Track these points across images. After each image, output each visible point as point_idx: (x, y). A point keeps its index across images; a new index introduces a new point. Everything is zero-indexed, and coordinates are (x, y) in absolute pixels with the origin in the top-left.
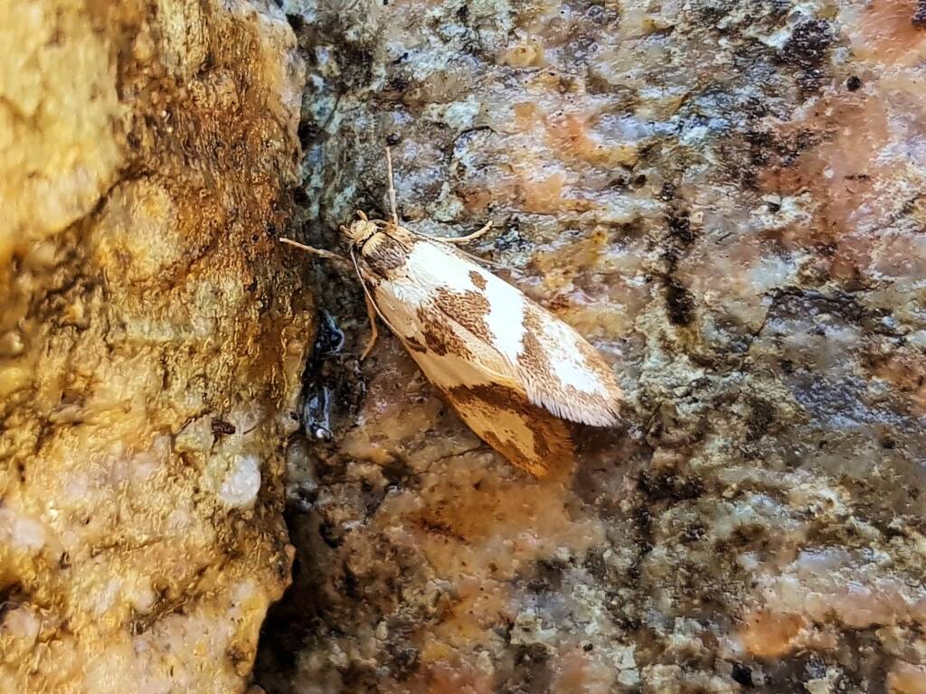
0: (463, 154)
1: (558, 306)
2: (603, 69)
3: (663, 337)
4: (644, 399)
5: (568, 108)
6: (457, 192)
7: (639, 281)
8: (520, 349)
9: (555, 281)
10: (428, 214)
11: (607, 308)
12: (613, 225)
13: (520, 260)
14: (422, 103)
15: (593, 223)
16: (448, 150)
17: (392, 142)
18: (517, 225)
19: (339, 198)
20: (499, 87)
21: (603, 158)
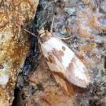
0: (69, 20)
1: (81, 58)
2: (103, 8)
3: (102, 71)
4: (95, 83)
5: (94, 15)
6: (66, 28)
7: (100, 57)
8: (68, 66)
9: (82, 53)
10: (59, 32)
11: (92, 61)
12: (97, 43)
13: (75, 46)
14: (64, 7)
15: (93, 42)
16: (66, 18)
17: (56, 14)
18: (76, 38)
19: (42, 24)
20: (80, 7)
21: (99, 27)
